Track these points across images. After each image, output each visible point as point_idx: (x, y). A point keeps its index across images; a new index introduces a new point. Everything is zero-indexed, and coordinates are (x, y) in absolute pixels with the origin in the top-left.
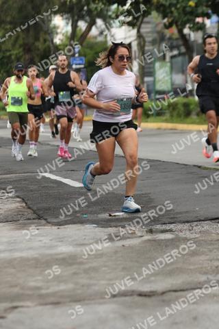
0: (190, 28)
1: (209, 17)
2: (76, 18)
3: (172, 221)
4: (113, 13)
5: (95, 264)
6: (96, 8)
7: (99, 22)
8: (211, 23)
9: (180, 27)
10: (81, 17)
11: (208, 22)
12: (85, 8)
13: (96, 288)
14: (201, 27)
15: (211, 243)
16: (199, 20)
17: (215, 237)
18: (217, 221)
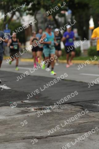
0: (59, 16)
1: (67, 10)
2: (6, 11)
3: (50, 104)
4: (23, 9)
5: (15, 124)
7: (17, 13)
8: (68, 13)
10: (9, 11)
12: (11, 7)
13: (16, 135)
14: (64, 15)
15: (68, 114)
16: (62, 12)
17: (70, 111)
18: (71, 104)
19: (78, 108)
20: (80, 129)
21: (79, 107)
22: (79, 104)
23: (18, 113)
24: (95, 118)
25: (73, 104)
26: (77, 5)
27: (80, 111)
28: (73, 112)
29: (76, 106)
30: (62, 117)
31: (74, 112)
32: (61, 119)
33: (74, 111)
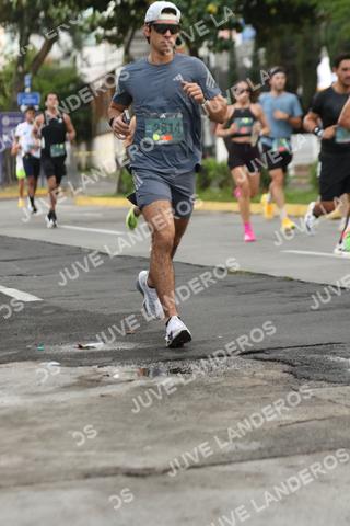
0: (209, 47)
1: (239, 29)
2: (27, 29)
3: (179, 356)
4: (87, 22)
5: (56, 426)
6: (59, 15)
7: (64, 37)
8: (243, 38)
9: (193, 46)
10: (36, 29)
11: (238, 38)
12: (42, 14)
13: (58, 463)
14: (228, 46)
15: (242, 391)
16: (224, 34)
17: (247, 381)
18: (252, 355)
19: (276, 369)
20: (283, 445)
21: (279, 365)
22: (280, 355)
23: (67, 387)
24: (337, 407)
25: (260, 355)
26: (273, 11)
27: (282, 379)
28: (258, 382)
29: (270, 363)
30: (221, 400)
31: (265, 383)
32: (215, 408)
33: (264, 379)
